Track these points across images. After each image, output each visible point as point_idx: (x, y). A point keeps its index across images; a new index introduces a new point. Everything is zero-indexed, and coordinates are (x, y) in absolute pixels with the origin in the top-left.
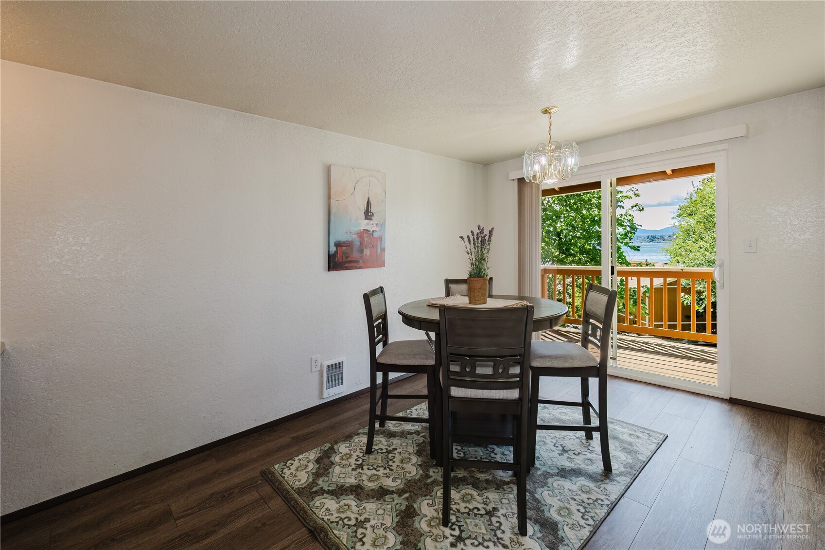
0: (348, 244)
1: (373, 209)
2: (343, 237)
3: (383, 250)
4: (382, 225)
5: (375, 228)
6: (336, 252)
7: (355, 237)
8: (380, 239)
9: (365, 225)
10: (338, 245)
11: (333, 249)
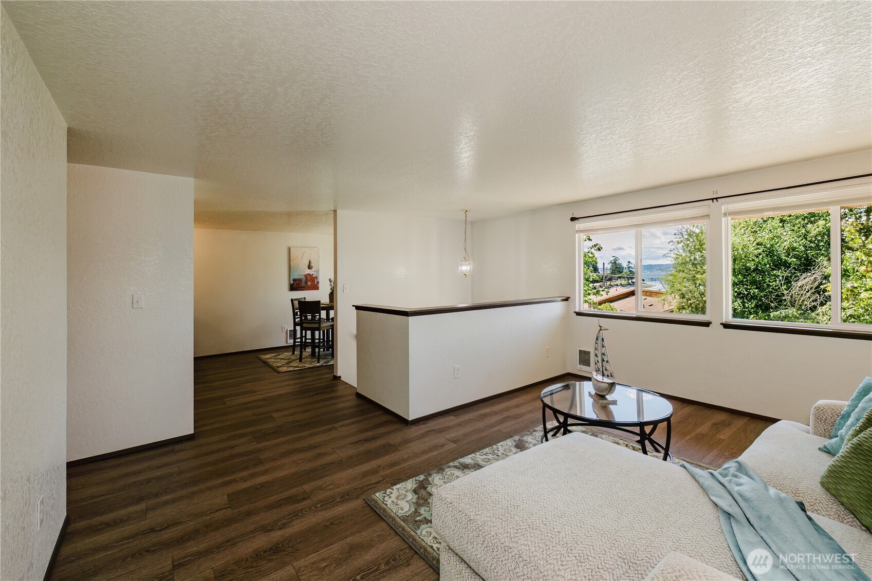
0: (300, 280)
1: (312, 264)
2: (297, 277)
3: (318, 282)
4: (318, 271)
5: (314, 273)
6: (293, 283)
7: (303, 277)
8: (316, 277)
9: (308, 271)
10: (294, 280)
11: (292, 282)
